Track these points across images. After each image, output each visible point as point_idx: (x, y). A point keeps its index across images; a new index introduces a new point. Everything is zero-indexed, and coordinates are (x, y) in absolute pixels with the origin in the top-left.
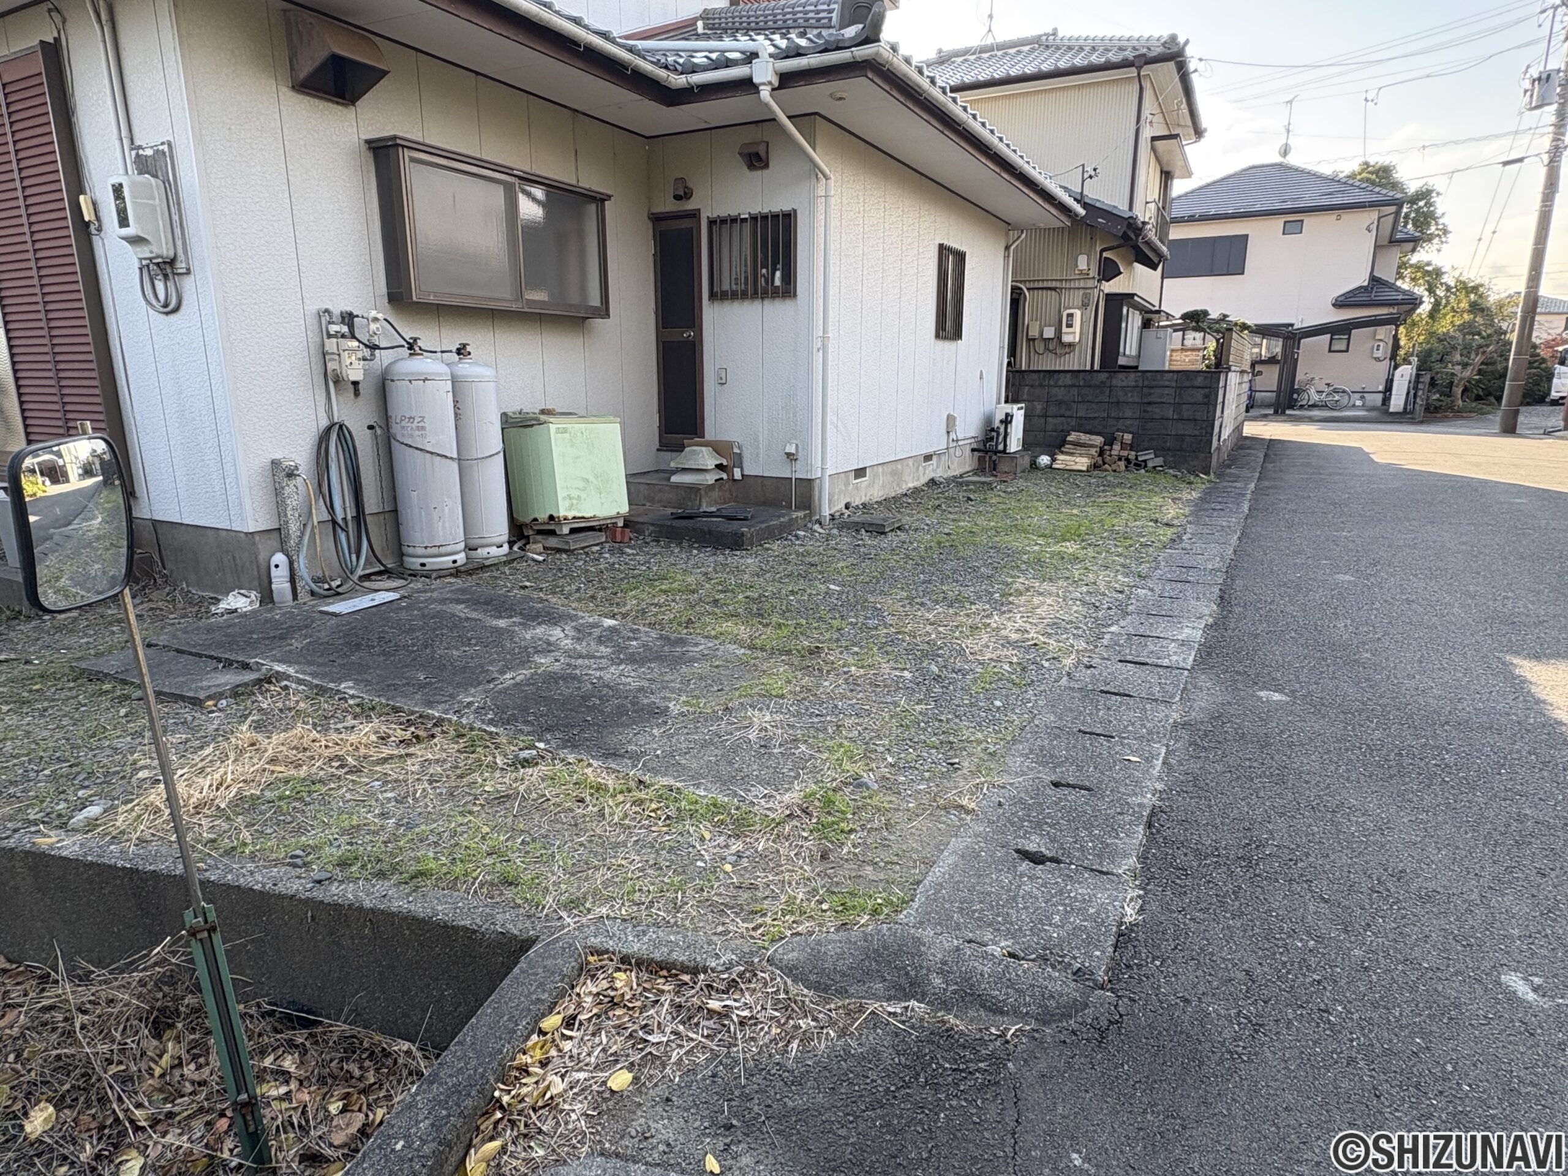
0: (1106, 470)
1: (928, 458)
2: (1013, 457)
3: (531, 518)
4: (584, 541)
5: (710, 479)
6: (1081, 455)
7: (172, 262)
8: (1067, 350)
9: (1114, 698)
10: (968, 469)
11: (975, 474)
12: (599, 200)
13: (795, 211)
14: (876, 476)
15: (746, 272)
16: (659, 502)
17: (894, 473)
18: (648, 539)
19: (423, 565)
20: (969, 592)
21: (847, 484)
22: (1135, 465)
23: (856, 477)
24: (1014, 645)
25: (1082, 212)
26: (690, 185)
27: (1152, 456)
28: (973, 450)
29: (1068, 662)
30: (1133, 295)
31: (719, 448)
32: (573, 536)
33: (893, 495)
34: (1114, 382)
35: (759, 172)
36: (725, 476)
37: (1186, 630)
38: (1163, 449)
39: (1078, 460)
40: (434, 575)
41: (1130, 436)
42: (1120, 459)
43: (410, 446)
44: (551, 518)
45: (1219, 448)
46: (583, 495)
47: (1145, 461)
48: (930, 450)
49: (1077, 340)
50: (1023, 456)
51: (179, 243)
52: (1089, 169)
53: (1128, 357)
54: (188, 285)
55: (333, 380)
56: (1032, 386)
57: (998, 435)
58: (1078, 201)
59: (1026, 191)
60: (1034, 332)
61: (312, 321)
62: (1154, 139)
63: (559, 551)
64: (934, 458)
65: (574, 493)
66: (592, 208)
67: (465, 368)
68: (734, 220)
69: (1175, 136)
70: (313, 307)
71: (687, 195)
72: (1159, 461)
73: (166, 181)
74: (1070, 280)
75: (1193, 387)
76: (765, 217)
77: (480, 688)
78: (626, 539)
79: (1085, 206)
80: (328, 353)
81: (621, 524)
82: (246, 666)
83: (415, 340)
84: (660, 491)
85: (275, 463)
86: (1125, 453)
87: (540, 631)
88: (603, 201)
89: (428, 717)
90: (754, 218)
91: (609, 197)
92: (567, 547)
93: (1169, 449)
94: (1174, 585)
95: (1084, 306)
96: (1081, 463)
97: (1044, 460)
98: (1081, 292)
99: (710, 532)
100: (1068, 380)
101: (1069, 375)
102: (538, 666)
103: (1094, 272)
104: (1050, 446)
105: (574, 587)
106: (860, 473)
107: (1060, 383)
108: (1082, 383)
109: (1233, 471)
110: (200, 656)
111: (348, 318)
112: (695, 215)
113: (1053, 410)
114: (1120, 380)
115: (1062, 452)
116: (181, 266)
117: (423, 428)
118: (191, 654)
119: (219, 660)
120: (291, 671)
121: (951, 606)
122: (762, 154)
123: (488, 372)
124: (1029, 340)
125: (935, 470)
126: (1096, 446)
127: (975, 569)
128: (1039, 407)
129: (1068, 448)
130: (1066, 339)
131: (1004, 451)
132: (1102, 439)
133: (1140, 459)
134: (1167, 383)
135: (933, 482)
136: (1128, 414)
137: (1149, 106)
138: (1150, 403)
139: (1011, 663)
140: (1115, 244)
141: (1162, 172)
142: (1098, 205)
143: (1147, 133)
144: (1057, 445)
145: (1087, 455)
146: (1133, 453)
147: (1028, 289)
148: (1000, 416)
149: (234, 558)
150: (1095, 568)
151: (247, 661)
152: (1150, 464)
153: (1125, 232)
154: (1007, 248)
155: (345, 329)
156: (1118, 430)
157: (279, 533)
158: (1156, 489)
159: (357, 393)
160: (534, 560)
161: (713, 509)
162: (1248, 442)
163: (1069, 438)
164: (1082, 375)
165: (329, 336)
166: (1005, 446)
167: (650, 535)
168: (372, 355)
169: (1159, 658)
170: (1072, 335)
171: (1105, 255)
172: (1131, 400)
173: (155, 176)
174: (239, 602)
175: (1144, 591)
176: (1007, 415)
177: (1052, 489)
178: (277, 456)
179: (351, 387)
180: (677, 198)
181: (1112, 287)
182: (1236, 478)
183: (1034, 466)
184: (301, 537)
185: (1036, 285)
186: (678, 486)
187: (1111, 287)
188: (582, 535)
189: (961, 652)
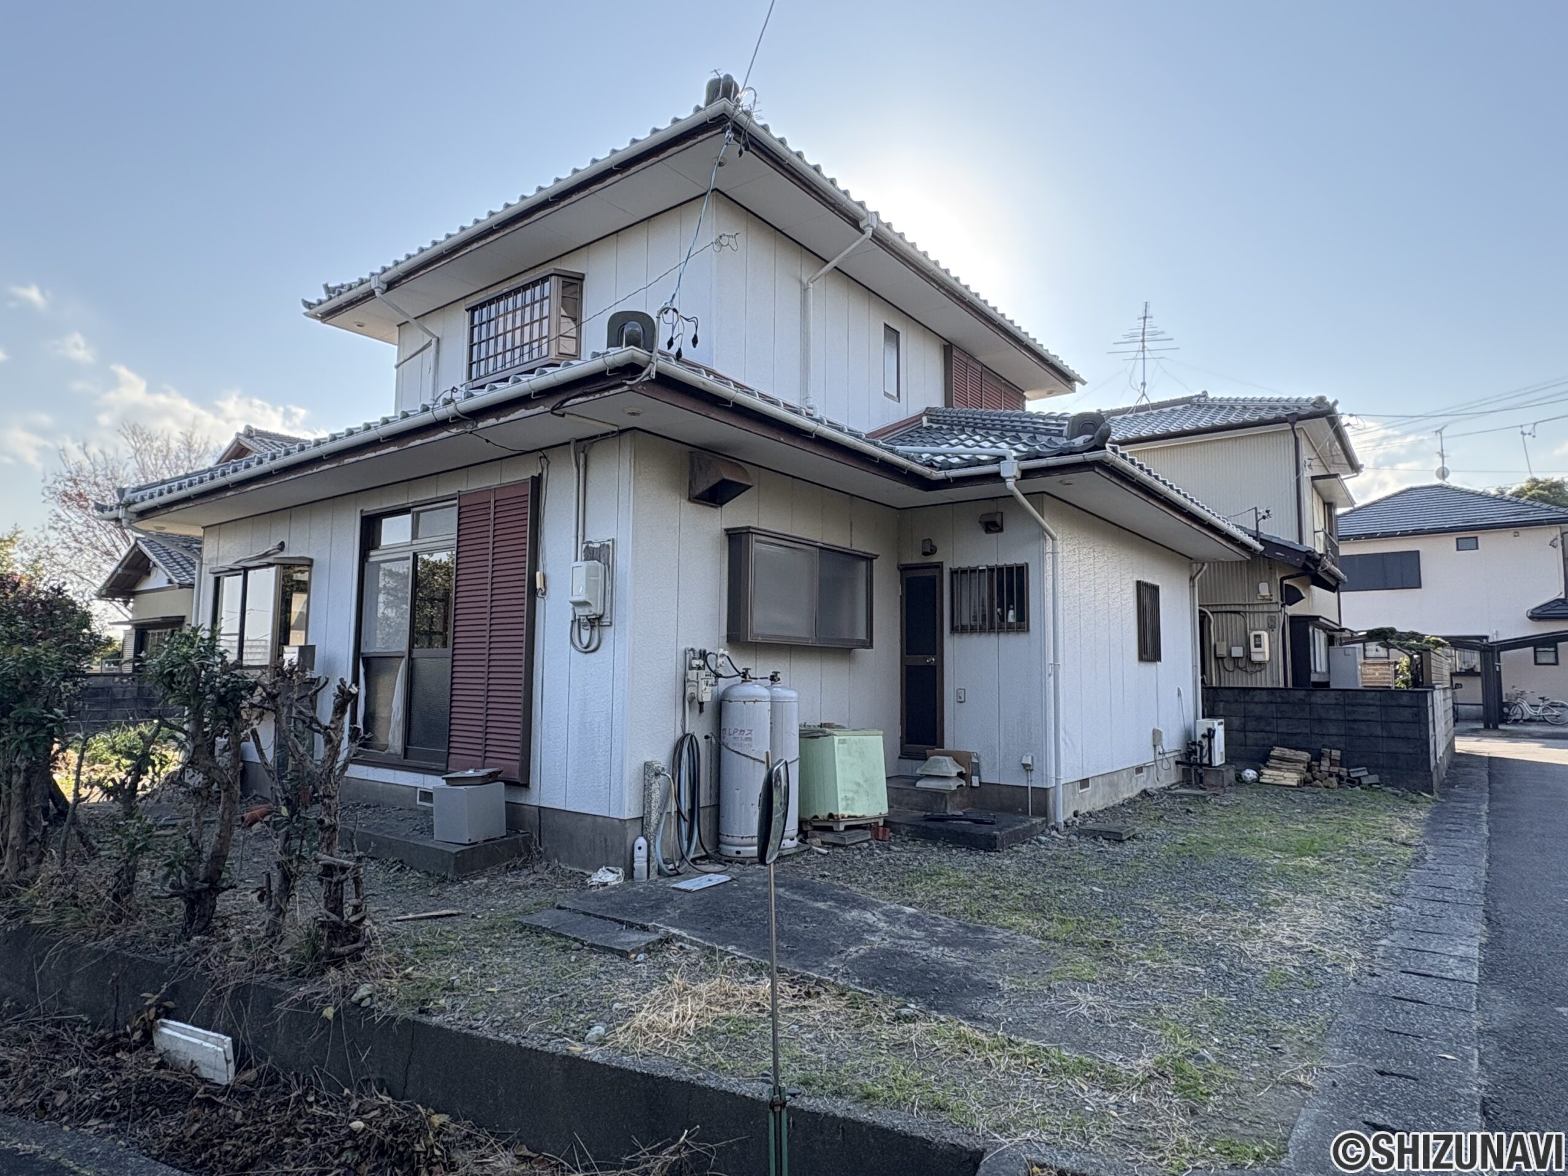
0: (1318, 786)
1: (1139, 770)
2: (1218, 770)
3: (812, 815)
4: (854, 838)
5: (953, 785)
6: (1288, 770)
7: (600, 618)
8: (1258, 668)
9: (1408, 1003)
10: (1174, 781)
11: (1182, 786)
12: (869, 559)
13: (1027, 564)
14: (1096, 786)
15: (984, 611)
16: (907, 804)
17: (1112, 785)
18: (906, 839)
19: (738, 852)
20: (1227, 899)
21: (1074, 793)
22: (1348, 781)
23: (1082, 788)
24: (1291, 950)
25: (1261, 548)
26: (934, 543)
27: (1366, 773)
28: (1177, 763)
29: (1351, 968)
30: (1318, 617)
31: (959, 758)
32: (847, 833)
33: (1112, 804)
34: (1314, 699)
35: (994, 535)
36: (964, 783)
37: (1461, 947)
38: (1377, 766)
39: (1286, 775)
40: (748, 862)
41: (1339, 753)
42: (1331, 775)
43: (739, 753)
44: (831, 816)
45: (1437, 767)
46: (856, 797)
47: (1359, 778)
48: (1140, 763)
49: (1267, 658)
50: (1228, 770)
51: (608, 605)
52: (1262, 511)
53: (1319, 673)
54: (608, 633)
55: (690, 702)
56: (1227, 702)
57: (1202, 748)
58: (1255, 538)
59: (1212, 536)
60: (1222, 651)
61: (681, 657)
62: (1313, 478)
63: (835, 845)
64: (1144, 769)
65: (850, 795)
66: (863, 565)
67: (779, 691)
68: (973, 571)
69: (1336, 476)
70: (682, 647)
71: (933, 551)
72: (1374, 778)
73: (606, 563)
74: (1254, 605)
75: (1399, 706)
76: (1000, 570)
77: (835, 957)
78: (887, 838)
79: (1262, 542)
80: (689, 681)
81: (881, 823)
82: (644, 928)
83: (747, 670)
84: (908, 795)
85: (647, 765)
86: (1336, 769)
87: (855, 913)
88: (872, 559)
89: (810, 979)
90: (991, 570)
91: (877, 556)
92: (842, 843)
93: (1383, 767)
94: (1433, 904)
95: (1271, 628)
96: (1291, 778)
97: (1250, 774)
98: (1266, 615)
99: (963, 834)
100: (1264, 696)
101: (1264, 692)
102: (872, 943)
103: (1276, 598)
104: (1255, 760)
105: (865, 879)
106: (1084, 783)
107: (1256, 699)
108: (1279, 700)
109: (1456, 790)
110: (605, 918)
111: (703, 655)
112: (939, 566)
113: (1251, 725)
114: (1318, 697)
115: (1268, 767)
116: (606, 620)
117: (750, 739)
118: (595, 916)
119: (622, 922)
120: (684, 934)
121: (1215, 911)
122: (998, 520)
123: (793, 694)
124: (1217, 658)
125: (1145, 782)
126: (1303, 762)
127: (1224, 880)
128: (1236, 722)
129: (1273, 762)
130: (1255, 658)
131: (1210, 765)
132: (1309, 756)
133: (1352, 775)
134: (1371, 702)
135: (1145, 793)
136: (1333, 730)
137: (1306, 453)
138: (1355, 721)
139: (1294, 967)
140: (1294, 572)
141: (1324, 504)
142: (1274, 541)
143: (1307, 474)
144: (1261, 760)
145: (1296, 771)
146: (1345, 770)
147: (1212, 613)
148: (1201, 730)
149: (606, 840)
150: (1344, 884)
151: (646, 924)
152: (1365, 781)
153: (1304, 565)
154: (1192, 579)
155: (701, 663)
156: (1324, 746)
157: (642, 821)
158: (1378, 807)
159: (701, 710)
160: (819, 853)
161: (960, 813)
162: (1463, 759)
163: (1272, 753)
164: (1277, 693)
165: (691, 668)
166: (1210, 759)
167: (907, 834)
168: (716, 681)
169: (1442, 971)
170: (1262, 654)
171: (1286, 582)
172: (1334, 717)
173: (599, 561)
174: (608, 877)
175: (1402, 909)
176: (1209, 730)
177: (1268, 804)
178: (649, 759)
179: (698, 706)
180: (925, 554)
181: (1295, 609)
182: (1464, 799)
183: (1240, 779)
184: (658, 825)
185: (1219, 609)
186: (925, 791)
187: (1293, 610)
188: (853, 832)
189: (1242, 953)
